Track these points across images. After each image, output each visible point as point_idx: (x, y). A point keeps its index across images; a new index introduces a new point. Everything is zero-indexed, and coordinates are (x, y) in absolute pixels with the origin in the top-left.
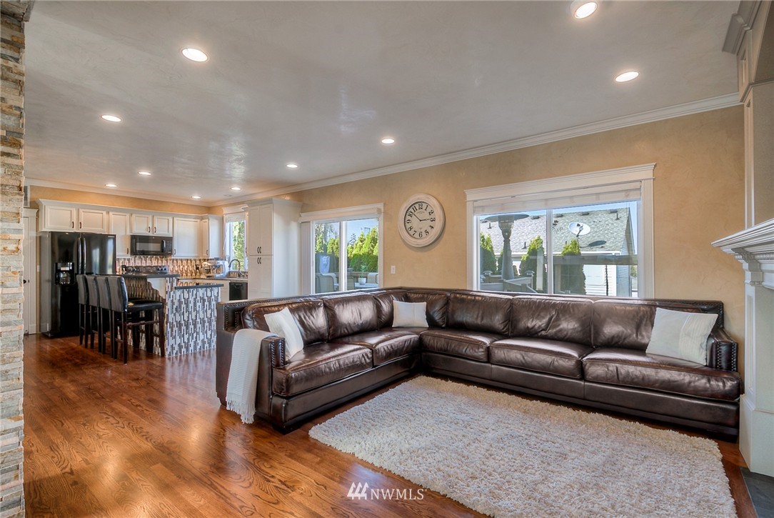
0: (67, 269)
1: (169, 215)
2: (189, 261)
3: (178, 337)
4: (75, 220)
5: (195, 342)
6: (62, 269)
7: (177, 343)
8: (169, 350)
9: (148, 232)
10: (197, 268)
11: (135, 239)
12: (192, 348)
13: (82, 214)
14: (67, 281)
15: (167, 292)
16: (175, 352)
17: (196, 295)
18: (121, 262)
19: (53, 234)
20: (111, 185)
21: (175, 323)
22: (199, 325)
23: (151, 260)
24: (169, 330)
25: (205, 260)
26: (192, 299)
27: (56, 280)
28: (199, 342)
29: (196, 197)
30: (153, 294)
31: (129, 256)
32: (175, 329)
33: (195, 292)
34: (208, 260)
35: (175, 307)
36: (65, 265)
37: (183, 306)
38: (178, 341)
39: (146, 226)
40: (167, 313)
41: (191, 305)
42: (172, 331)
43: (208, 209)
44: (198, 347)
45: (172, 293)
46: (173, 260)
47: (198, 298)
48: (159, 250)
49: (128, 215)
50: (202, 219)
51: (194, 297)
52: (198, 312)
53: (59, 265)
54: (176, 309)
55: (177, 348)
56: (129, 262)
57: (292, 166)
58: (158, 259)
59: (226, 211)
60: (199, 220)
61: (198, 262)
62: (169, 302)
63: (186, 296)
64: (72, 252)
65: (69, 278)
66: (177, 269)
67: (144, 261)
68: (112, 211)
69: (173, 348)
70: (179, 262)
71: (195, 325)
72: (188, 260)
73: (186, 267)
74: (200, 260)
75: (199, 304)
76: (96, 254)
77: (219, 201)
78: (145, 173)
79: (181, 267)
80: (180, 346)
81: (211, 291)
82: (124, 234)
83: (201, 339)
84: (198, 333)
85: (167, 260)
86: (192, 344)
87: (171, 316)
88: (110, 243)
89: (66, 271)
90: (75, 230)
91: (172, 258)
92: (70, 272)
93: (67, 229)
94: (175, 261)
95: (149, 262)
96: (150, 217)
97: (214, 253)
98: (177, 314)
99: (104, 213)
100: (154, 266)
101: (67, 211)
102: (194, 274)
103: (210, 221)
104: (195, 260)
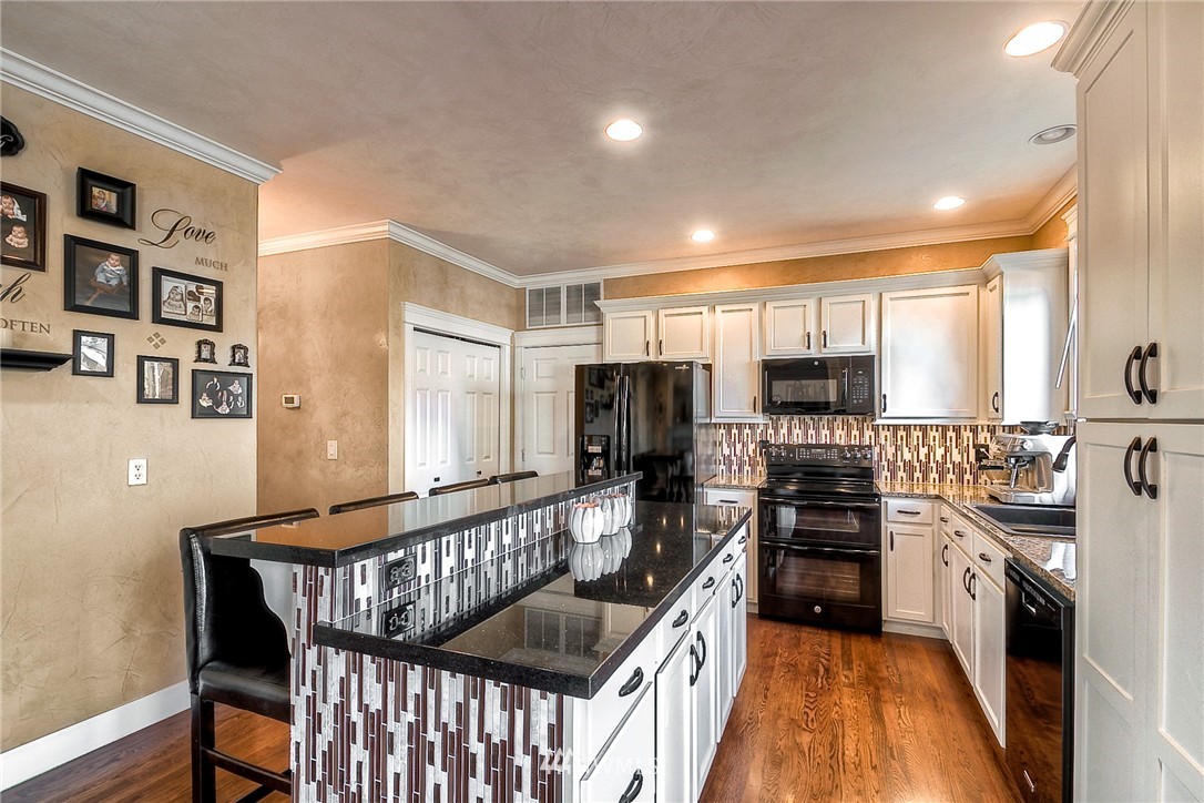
0: (599, 449)
1: (865, 289)
2: (951, 434)
4: (651, 337)
6: (591, 450)
9: (804, 350)
10: (978, 459)
11: (774, 370)
18: (758, 432)
20: (703, 236)
23: (831, 430)
29: (949, 203)
31: (760, 418)
39: (801, 332)
46: (880, 427)
49: (755, 307)
50: (985, 280)
53: (586, 440)
58: (850, 427)
60: (973, 289)
61: (983, 436)
67: (811, 431)
68: (721, 304)
72: (945, 428)
82: (747, 359)
85: (876, 429)
89: (598, 455)
90: (650, 357)
91: (877, 421)
93: (637, 358)
94: (902, 433)
95: (825, 432)
96: (812, 305)
99: (705, 310)
100: (836, 446)
101: (638, 320)
102: (968, 476)
103: (1006, 282)
104: (974, 430)
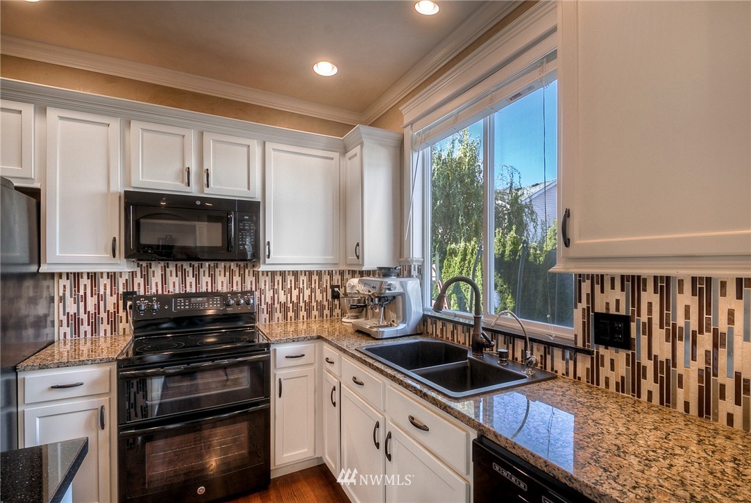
2: (315, 277)
9: (183, 186)
10: (336, 296)
11: (141, 206)
18: (121, 281)
23: (213, 277)
25: (353, 274)
34: (362, 273)
39: (177, 166)
49: (116, 122)
50: (344, 150)
58: (232, 274)
61: (337, 278)
66: (282, 298)
67: (190, 279)
70: (290, 278)
72: (311, 273)
73: (307, 292)
74: (341, 274)
79: (295, 293)
82: (104, 189)
85: (256, 275)
94: (278, 278)
95: (205, 279)
96: (192, 137)
97: (376, 253)
100: (217, 294)
102: (326, 312)
103: (365, 150)
104: (330, 273)
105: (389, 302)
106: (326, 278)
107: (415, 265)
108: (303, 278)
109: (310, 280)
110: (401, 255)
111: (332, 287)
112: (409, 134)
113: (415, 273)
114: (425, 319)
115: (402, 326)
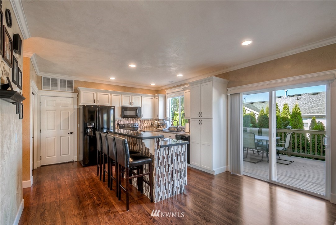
0: (91, 126)
1: (139, 95)
2: (148, 121)
3: (162, 186)
4: (95, 99)
5: (172, 189)
6: (89, 126)
7: (162, 190)
8: (157, 197)
9: (129, 105)
11: (124, 109)
12: (170, 194)
13: (99, 95)
14: (91, 134)
15: (155, 150)
16: (160, 197)
17: (173, 151)
18: (117, 121)
19: (84, 106)
20: (113, 78)
21: (160, 175)
22: (175, 175)
24: (157, 180)
25: (156, 120)
26: (170, 155)
27: (85, 133)
28: (175, 188)
29: (153, 84)
30: (142, 149)
31: (121, 119)
32: (161, 179)
33: (172, 149)
34: (158, 120)
35: (160, 161)
36: (90, 124)
37: (165, 160)
38: (162, 188)
39: (129, 101)
40: (155, 167)
41: (170, 159)
42: (158, 181)
43: (157, 92)
44: (174, 192)
45: (158, 151)
46: (141, 120)
47: (174, 154)
48: (135, 115)
49: (120, 96)
50: (155, 97)
51: (172, 153)
52: (174, 165)
53: (88, 124)
54: (161, 163)
55: (161, 195)
56: (120, 122)
57: (247, 43)
58: (134, 120)
59: (167, 92)
60: (153, 98)
62: (156, 158)
63: (167, 153)
64: (94, 116)
65: (92, 133)
66: (142, 125)
67: (127, 121)
68: (113, 93)
69: (159, 194)
70: (144, 121)
71: (172, 175)
73: (147, 124)
74: (153, 120)
75: (175, 158)
76: (105, 117)
77: (163, 86)
78: (133, 66)
79: (144, 124)
80: (163, 193)
81: (181, 148)
82: (119, 106)
83: (176, 185)
84: (174, 181)
85: (138, 120)
86: (170, 189)
87: (158, 169)
88: (112, 111)
89: (91, 128)
90: (95, 104)
91: (141, 119)
92: (93, 128)
93: (91, 103)
95: (129, 121)
96: (131, 96)
98: (162, 167)
99: (109, 94)
100: (132, 124)
101: (92, 94)
102: (150, 128)
103: (159, 98)
104: (151, 120)
105: (164, 125)
106: (150, 121)
107: (168, 118)
108: (146, 121)
109: (147, 121)
110: (165, 117)
111: (151, 123)
112: (167, 95)
113: (168, 120)
114: (170, 127)
115: (166, 128)
